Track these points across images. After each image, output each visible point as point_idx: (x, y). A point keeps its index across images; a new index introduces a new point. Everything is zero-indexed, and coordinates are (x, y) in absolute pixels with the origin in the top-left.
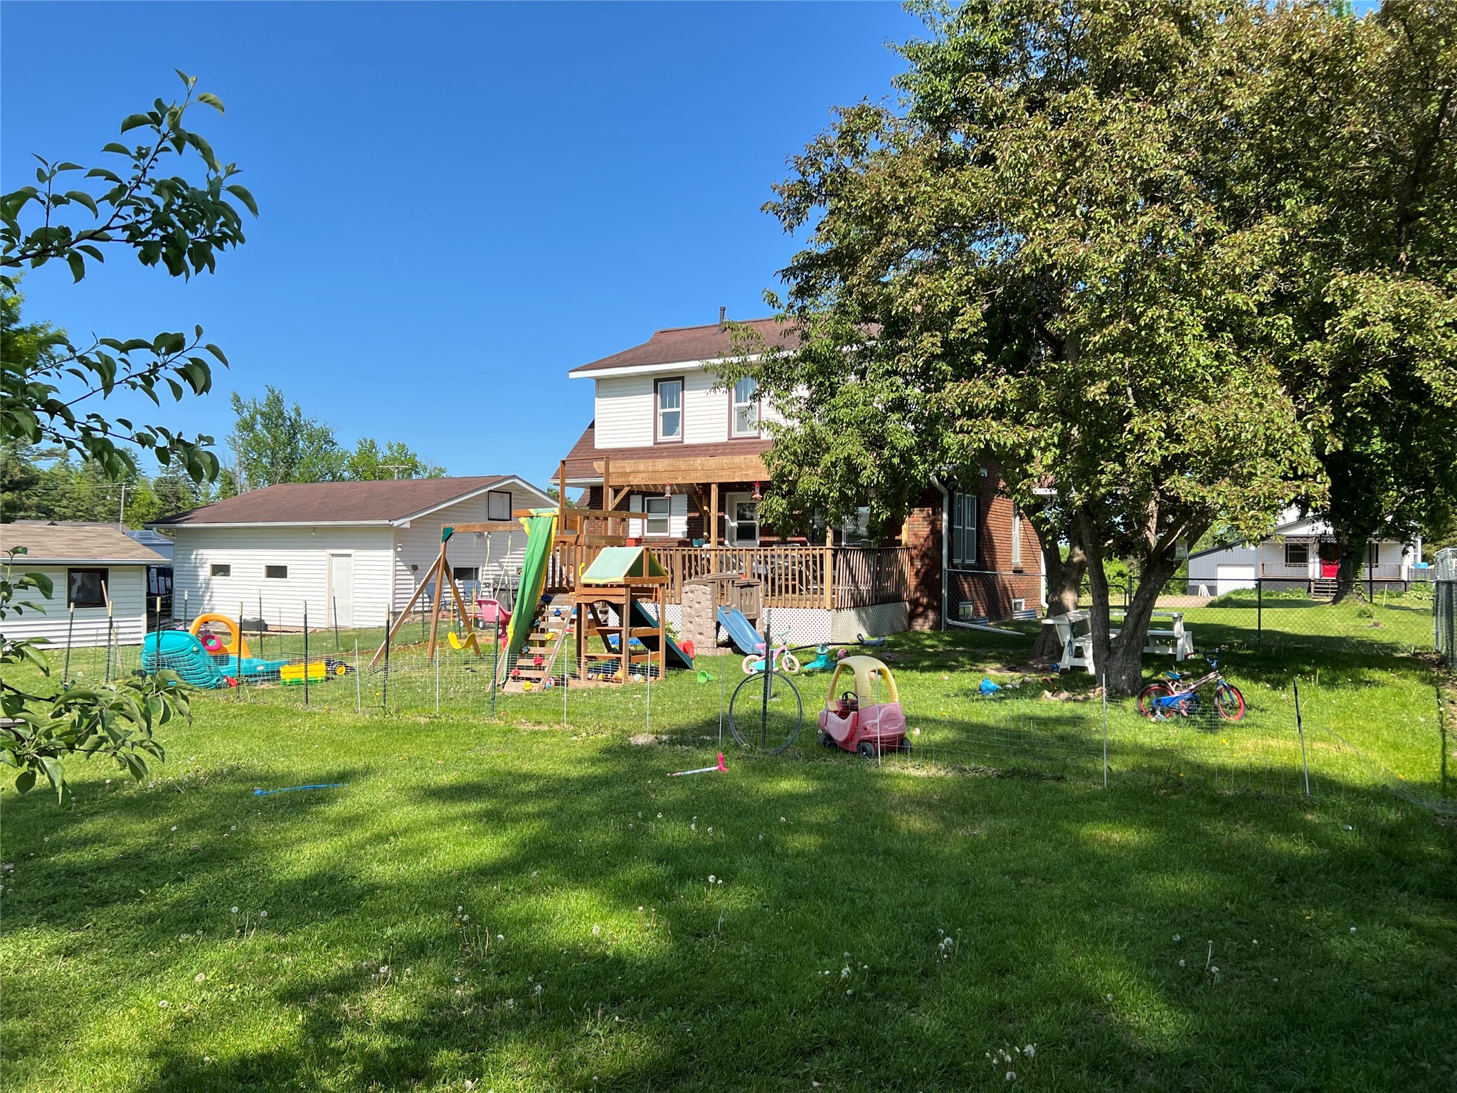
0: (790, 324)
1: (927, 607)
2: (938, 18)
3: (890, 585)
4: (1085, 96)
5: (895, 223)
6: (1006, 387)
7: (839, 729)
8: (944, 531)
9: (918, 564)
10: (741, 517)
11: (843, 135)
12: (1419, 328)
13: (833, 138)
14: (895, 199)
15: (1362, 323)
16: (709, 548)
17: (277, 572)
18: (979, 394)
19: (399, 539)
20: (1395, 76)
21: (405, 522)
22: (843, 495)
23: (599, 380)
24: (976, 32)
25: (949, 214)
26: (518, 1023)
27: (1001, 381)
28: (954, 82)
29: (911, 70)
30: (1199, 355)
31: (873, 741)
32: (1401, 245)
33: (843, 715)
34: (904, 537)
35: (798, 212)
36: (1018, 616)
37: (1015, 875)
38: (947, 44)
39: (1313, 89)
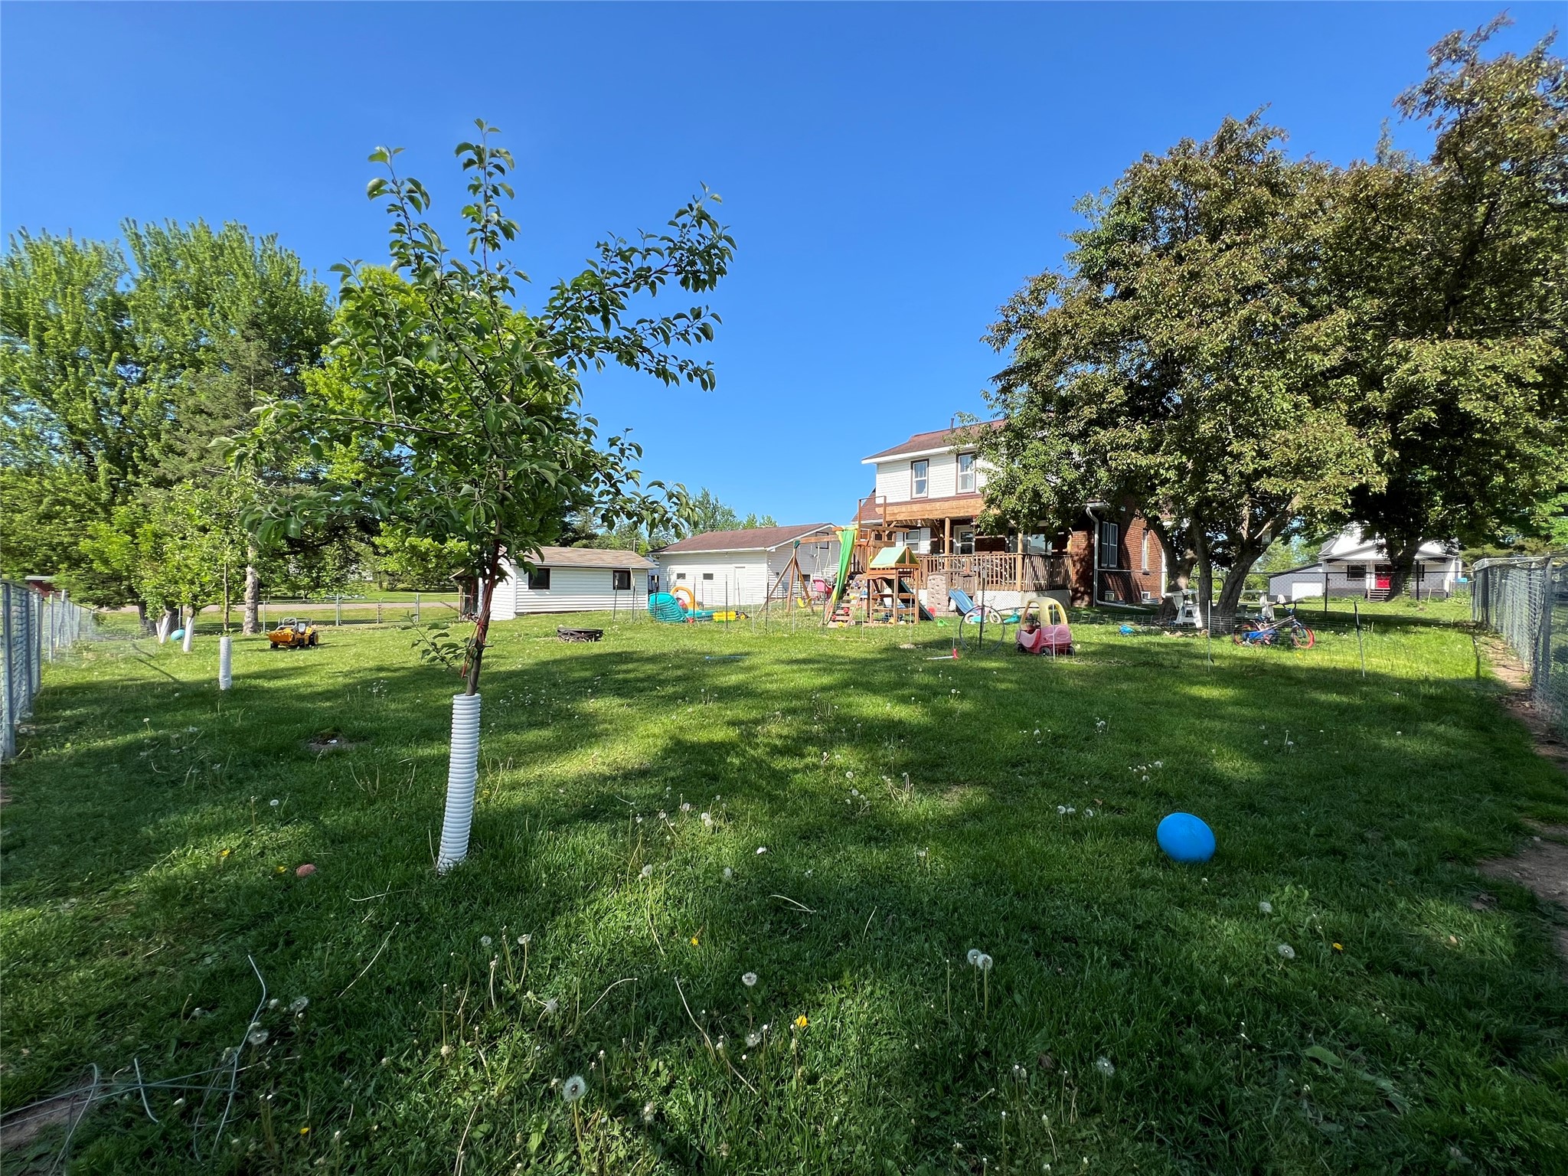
0: (996, 410)
1: (1083, 593)
2: (1096, 213)
3: (1059, 580)
4: (1200, 242)
5: (1065, 341)
6: (1141, 431)
7: (1028, 640)
8: (1096, 544)
9: (1078, 566)
10: (963, 540)
11: (1032, 292)
12: (1463, 372)
13: (1026, 294)
14: (1065, 326)
15: (1415, 371)
16: (945, 557)
17: (708, 577)
18: (1123, 436)
19: (768, 556)
20: (1449, 196)
21: (773, 549)
22: (1031, 511)
23: (879, 464)
24: (1122, 216)
25: (1102, 332)
26: (850, 739)
27: (1138, 428)
28: (1106, 251)
29: (1076, 248)
30: (1283, 404)
31: (1050, 647)
32: (1448, 321)
33: (1031, 632)
34: (1069, 548)
35: (1003, 340)
36: (1146, 602)
37: (1146, 704)
38: (1101, 227)
39: (1376, 220)
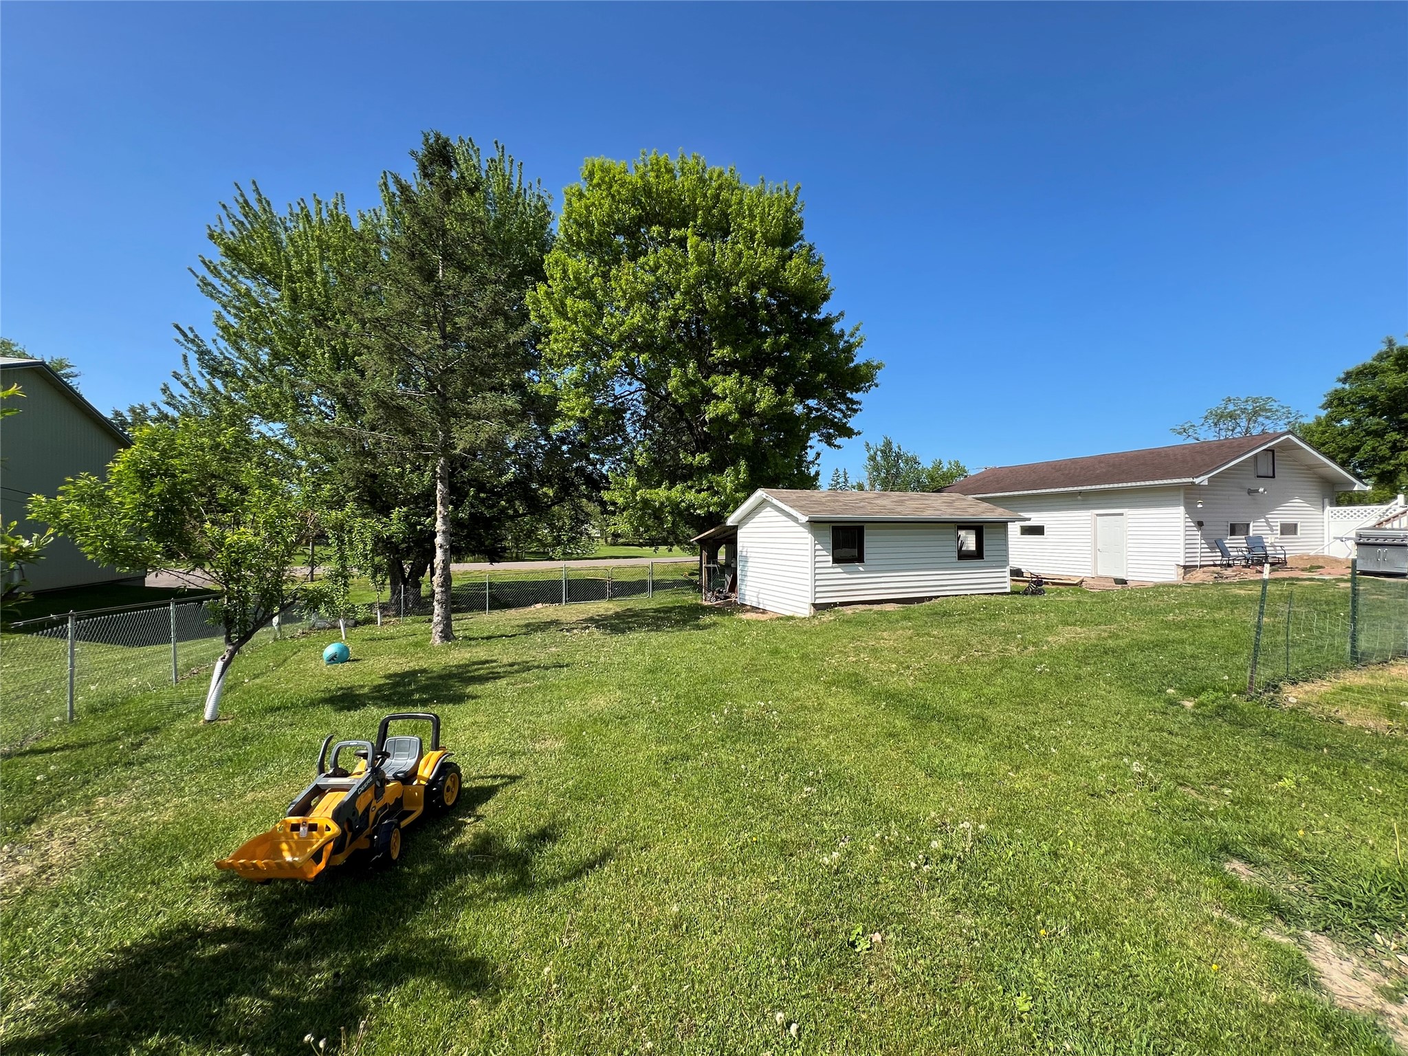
19: (1189, 495)
21: (1203, 480)
